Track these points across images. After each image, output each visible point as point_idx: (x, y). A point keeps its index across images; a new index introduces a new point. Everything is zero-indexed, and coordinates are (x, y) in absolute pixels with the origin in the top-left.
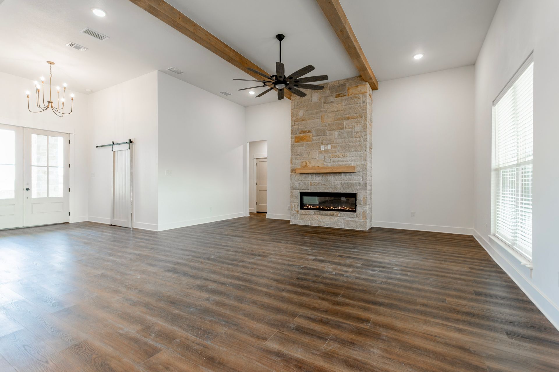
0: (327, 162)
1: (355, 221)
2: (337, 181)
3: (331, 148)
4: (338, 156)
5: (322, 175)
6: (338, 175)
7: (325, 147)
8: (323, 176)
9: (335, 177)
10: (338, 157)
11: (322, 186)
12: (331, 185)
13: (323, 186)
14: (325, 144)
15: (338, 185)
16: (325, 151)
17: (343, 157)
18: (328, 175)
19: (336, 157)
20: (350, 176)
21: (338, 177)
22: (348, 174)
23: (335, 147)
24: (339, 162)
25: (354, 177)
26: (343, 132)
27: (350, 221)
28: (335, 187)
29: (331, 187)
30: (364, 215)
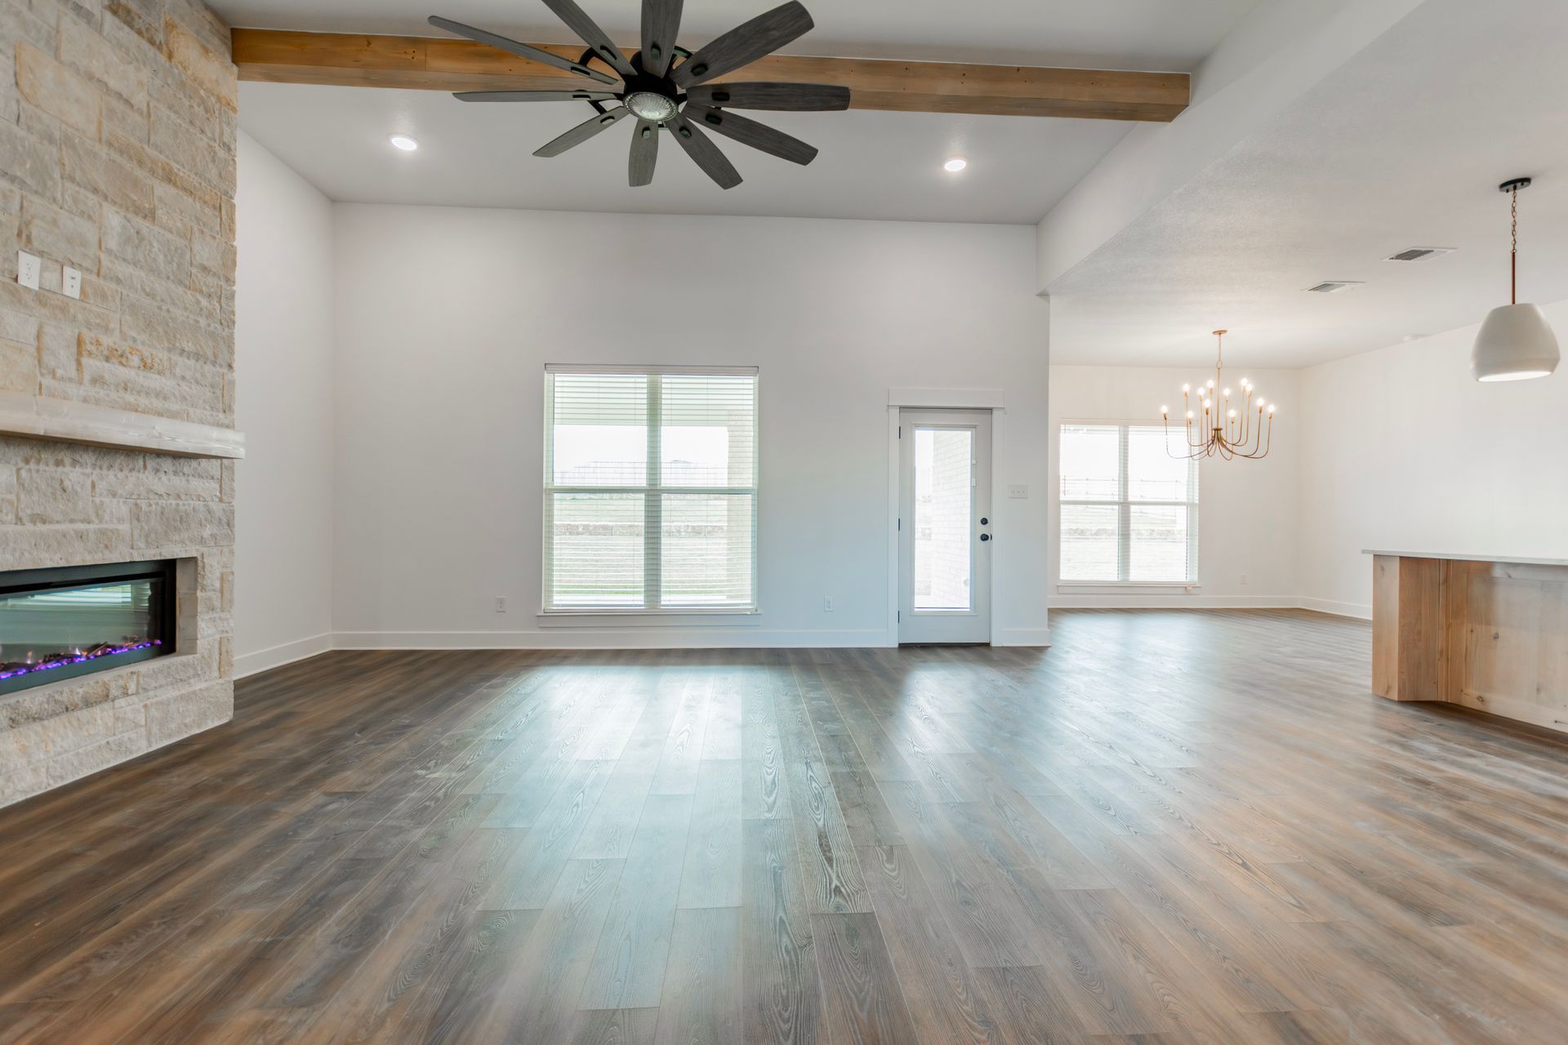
0: (59, 372)
1: (194, 693)
2: (114, 495)
3: (83, 292)
4: (122, 358)
5: (26, 450)
6: (120, 460)
7: (47, 275)
8: (27, 461)
9: (105, 472)
10: (121, 363)
11: (19, 527)
12: (82, 521)
13: (30, 527)
14: (41, 254)
15: (120, 520)
16: (42, 297)
17: (146, 366)
18: (66, 456)
19: (107, 359)
20: (175, 473)
21: (121, 475)
22: (167, 464)
23: (104, 296)
24: (126, 389)
25: (191, 478)
26: (144, 231)
27: (176, 699)
28: (103, 532)
29: (81, 536)
30: (224, 654)
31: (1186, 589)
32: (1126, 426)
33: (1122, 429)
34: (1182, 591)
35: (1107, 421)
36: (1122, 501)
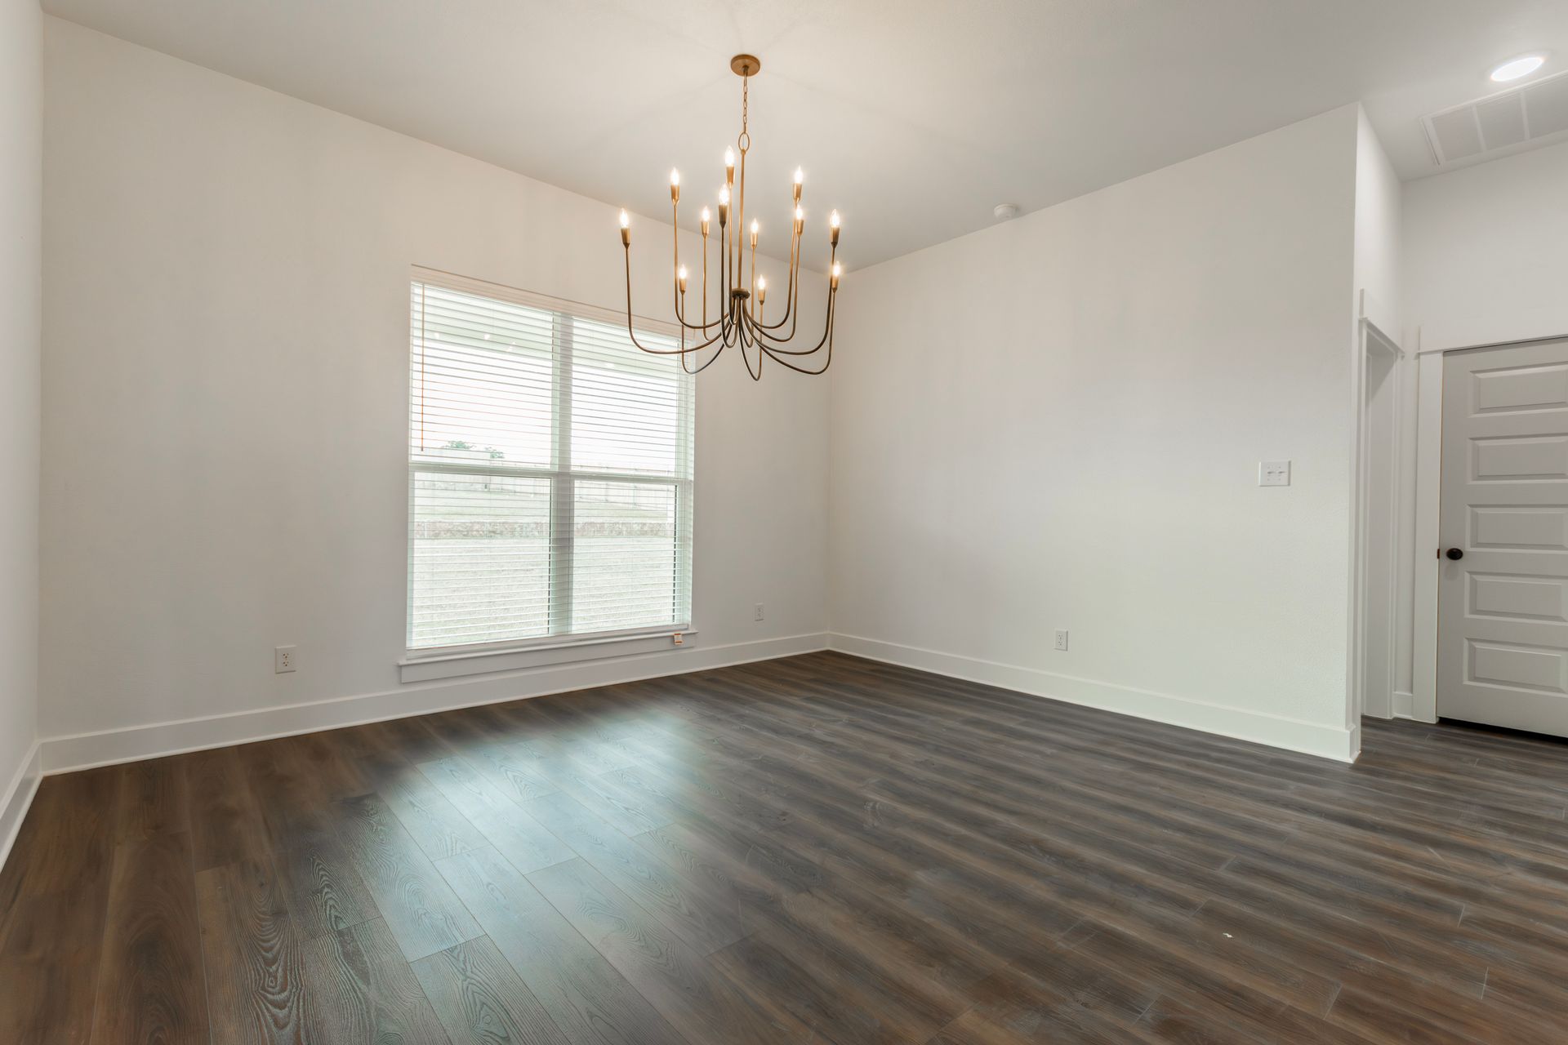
31: (671, 639)
32: (567, 316)
33: (559, 320)
34: (666, 644)
35: (525, 296)
36: (556, 469)
